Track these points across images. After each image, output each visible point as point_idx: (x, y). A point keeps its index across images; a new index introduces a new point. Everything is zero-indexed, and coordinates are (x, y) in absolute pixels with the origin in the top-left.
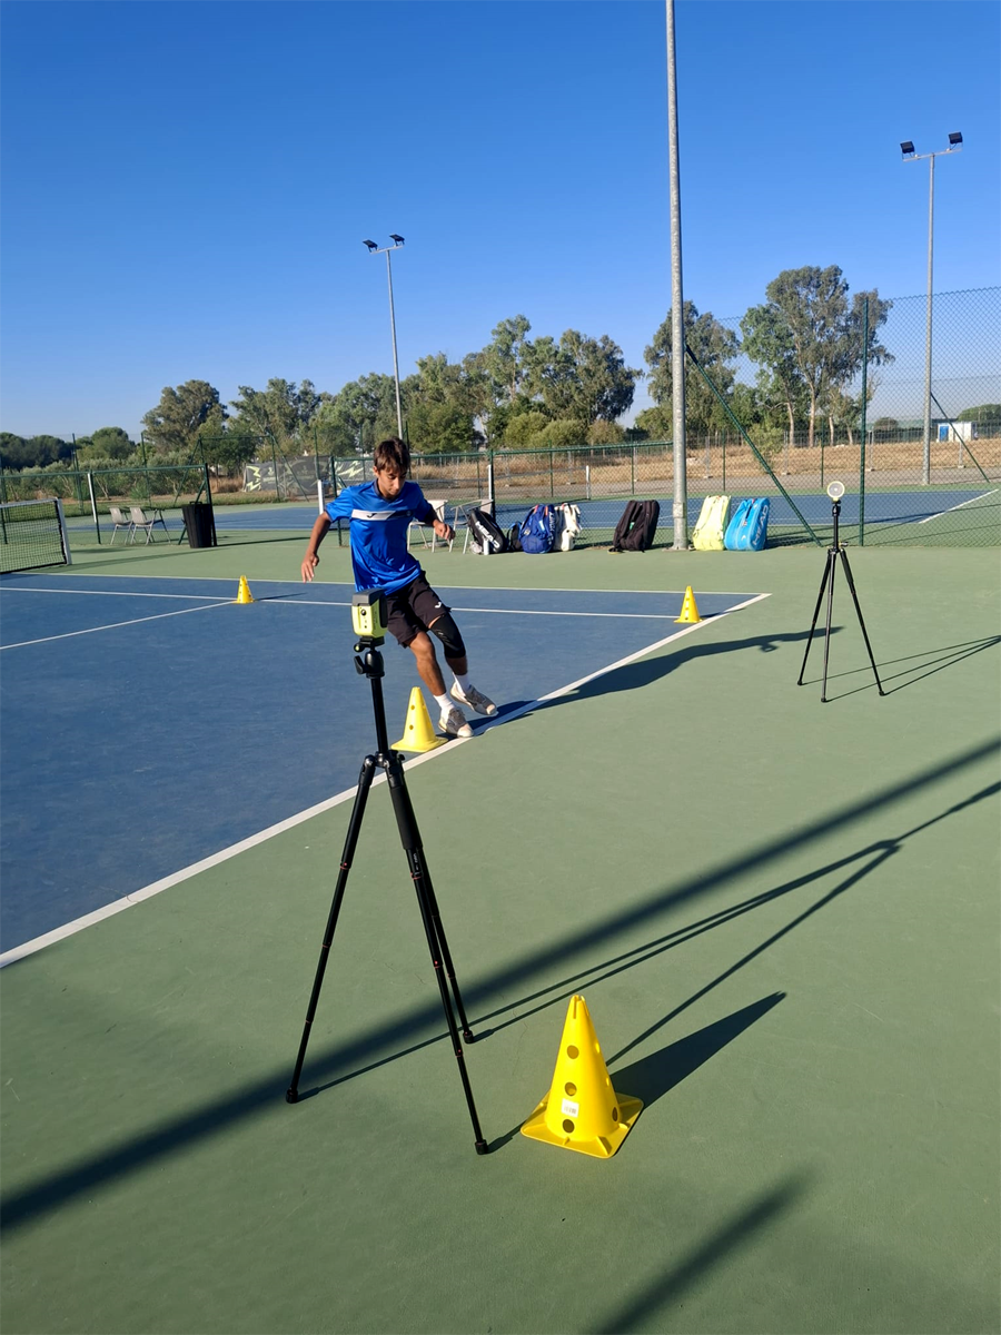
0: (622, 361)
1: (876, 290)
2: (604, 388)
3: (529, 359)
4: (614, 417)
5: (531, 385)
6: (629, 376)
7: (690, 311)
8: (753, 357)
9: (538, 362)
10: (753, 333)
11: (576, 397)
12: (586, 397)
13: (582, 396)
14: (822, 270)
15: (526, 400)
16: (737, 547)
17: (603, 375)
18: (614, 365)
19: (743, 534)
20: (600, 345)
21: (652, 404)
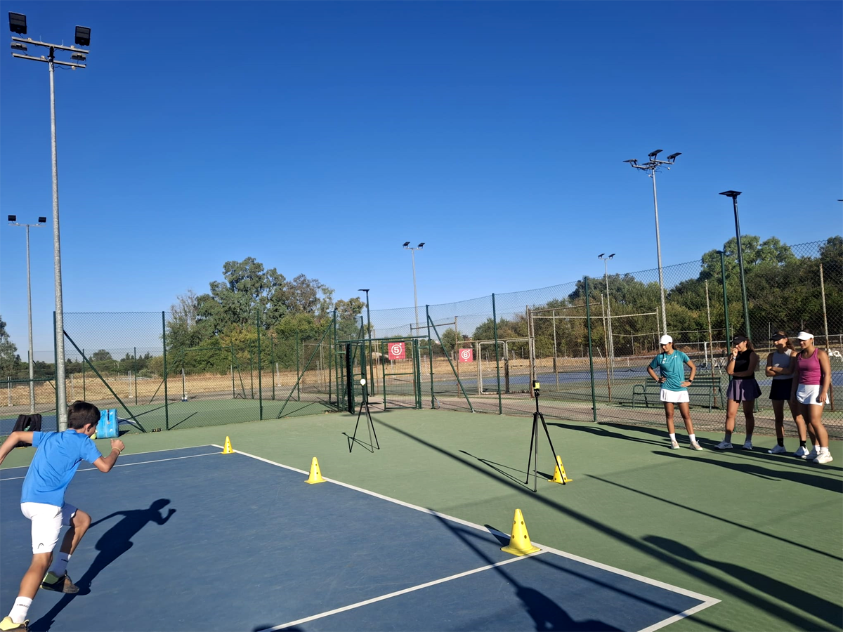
16: (106, 435)
19: (110, 429)
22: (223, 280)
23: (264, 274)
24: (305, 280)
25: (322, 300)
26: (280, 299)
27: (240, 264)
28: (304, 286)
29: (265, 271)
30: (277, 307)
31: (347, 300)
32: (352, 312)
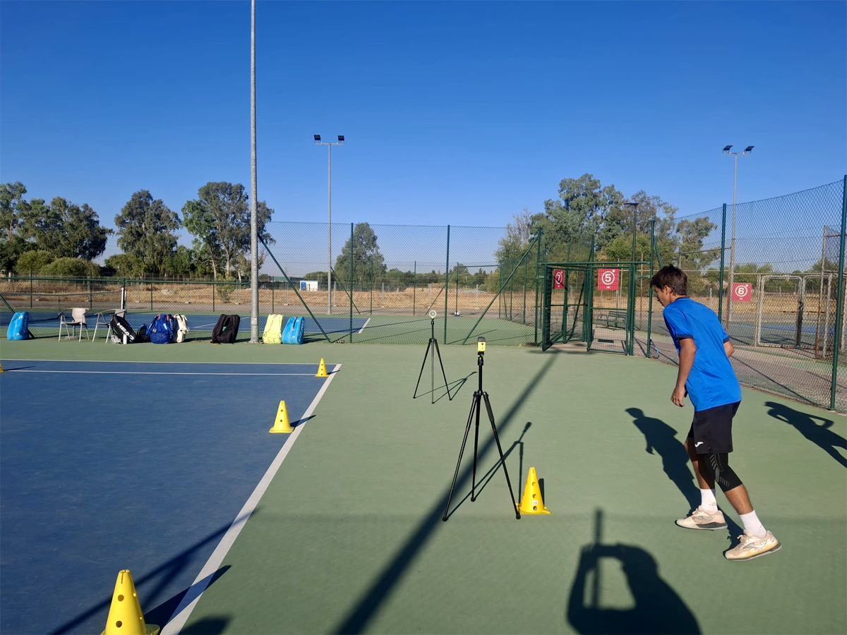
0: (98, 222)
1: (265, 201)
2: (84, 238)
3: (25, 212)
4: (91, 259)
5: (26, 230)
6: (103, 232)
7: (147, 197)
8: (191, 230)
9: (33, 216)
10: (190, 216)
11: (62, 242)
12: (70, 243)
13: (67, 242)
14: (233, 185)
15: (22, 241)
16: (289, 342)
17: (83, 228)
18: (92, 224)
19: (293, 336)
20: (82, 209)
21: (119, 251)
22: (558, 199)
23: (600, 192)
24: (645, 198)
25: (662, 219)
26: (615, 219)
27: (576, 181)
28: (644, 204)
29: (602, 189)
30: (611, 227)
31: (692, 220)
32: (696, 234)
